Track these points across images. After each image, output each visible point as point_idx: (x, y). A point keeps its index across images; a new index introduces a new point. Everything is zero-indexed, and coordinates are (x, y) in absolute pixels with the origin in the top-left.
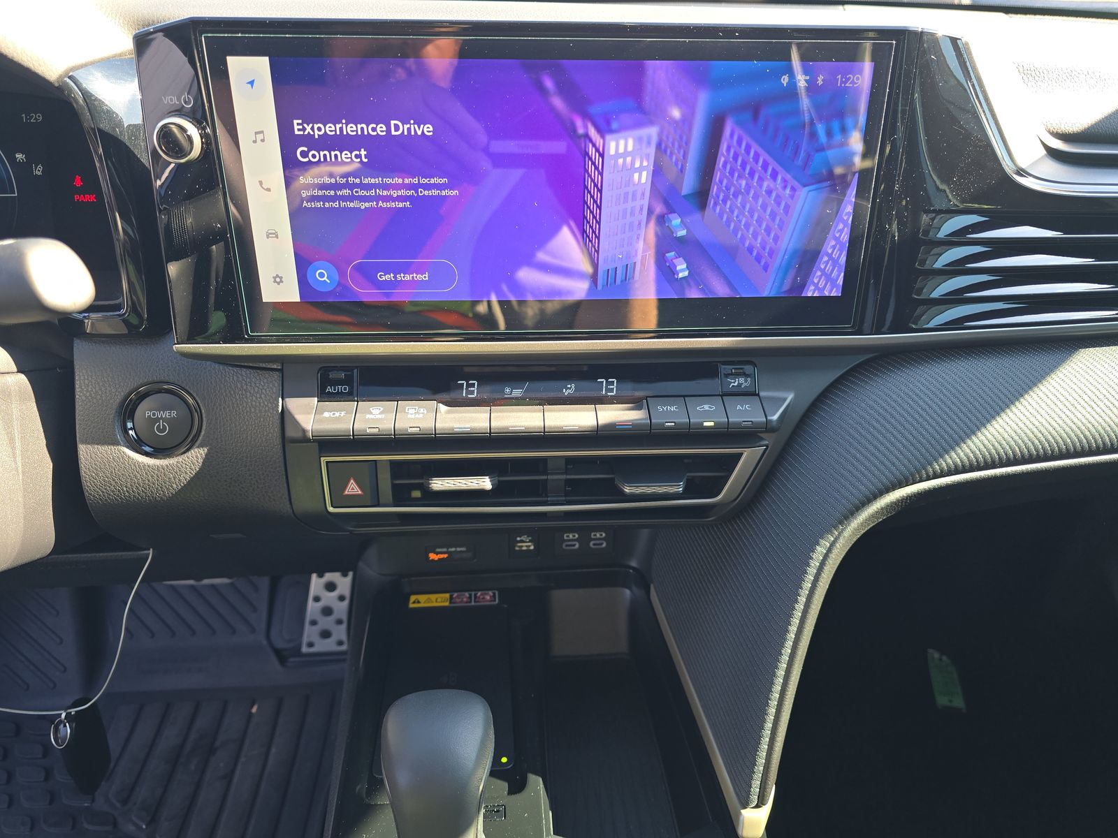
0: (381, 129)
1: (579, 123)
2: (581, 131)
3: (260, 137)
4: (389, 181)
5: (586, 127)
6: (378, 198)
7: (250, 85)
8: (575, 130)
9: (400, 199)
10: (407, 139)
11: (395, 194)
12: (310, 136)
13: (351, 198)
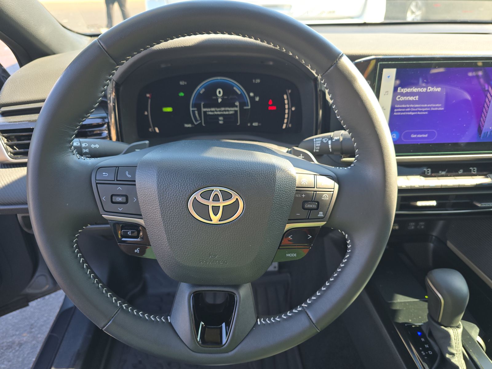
0: (425, 90)
1: (486, 86)
2: (486, 89)
3: (387, 93)
4: (423, 106)
5: (488, 88)
6: (418, 111)
7: (388, 78)
8: (485, 88)
9: (425, 111)
10: (432, 93)
11: (424, 110)
12: (402, 93)
13: (410, 111)
